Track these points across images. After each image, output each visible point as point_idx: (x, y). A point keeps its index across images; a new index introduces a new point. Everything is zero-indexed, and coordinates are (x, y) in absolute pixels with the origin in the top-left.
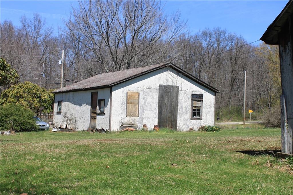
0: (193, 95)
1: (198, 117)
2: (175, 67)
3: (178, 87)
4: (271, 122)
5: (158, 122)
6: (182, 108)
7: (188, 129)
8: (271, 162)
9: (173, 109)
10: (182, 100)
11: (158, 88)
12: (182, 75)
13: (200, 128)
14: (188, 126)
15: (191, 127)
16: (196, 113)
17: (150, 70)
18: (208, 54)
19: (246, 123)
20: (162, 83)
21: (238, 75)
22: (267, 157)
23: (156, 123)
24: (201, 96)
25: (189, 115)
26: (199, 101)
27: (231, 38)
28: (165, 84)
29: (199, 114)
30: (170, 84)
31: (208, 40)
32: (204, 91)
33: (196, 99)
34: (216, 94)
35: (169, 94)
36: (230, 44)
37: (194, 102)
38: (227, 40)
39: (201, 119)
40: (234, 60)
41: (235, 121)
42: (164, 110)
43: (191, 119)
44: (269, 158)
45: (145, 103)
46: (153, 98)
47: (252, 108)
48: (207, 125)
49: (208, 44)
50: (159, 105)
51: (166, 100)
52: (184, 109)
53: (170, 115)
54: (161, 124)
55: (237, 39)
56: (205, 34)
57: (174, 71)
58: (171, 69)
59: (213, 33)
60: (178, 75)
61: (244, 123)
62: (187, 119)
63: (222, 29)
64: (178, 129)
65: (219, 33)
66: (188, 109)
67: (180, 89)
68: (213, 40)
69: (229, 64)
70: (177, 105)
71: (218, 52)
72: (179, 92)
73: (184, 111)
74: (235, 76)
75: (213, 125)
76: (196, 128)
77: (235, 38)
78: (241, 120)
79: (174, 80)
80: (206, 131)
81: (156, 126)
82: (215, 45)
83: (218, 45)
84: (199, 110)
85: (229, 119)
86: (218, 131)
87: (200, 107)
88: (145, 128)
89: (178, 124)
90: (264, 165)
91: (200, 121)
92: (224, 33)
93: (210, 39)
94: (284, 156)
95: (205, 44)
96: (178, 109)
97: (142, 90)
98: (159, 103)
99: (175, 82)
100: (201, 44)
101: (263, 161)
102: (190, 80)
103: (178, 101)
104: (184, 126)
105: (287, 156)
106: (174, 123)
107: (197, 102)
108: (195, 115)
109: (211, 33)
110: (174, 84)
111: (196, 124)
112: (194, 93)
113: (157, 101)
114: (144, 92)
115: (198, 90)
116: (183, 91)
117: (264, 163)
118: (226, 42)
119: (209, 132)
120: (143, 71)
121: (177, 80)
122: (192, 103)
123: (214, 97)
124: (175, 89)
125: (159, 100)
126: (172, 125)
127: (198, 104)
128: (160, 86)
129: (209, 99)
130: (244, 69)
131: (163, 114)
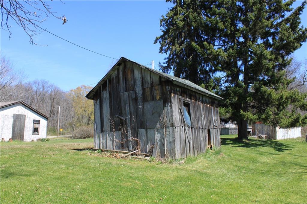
0: (34, 120)
1: (37, 133)
2: (24, 103)
3: (25, 116)
4: (77, 135)
5: (12, 137)
6: (27, 128)
7: (30, 141)
8: (90, 153)
9: (22, 129)
10: (27, 123)
11: (13, 116)
12: (28, 109)
13: (38, 140)
14: (31, 139)
15: (32, 139)
16: (36, 131)
17: (8, 105)
18: (37, 95)
19: (59, 137)
20: (16, 113)
21: (55, 109)
22: (87, 151)
23: (11, 137)
24: (39, 121)
25: (31, 132)
26: (38, 124)
27: (51, 86)
28: (18, 113)
29: (37, 131)
30: (20, 113)
31: (37, 86)
32: (41, 118)
33: (36, 123)
34: (48, 120)
35: (20, 119)
36: (50, 90)
37: (35, 124)
38: (49, 87)
39: (38, 135)
40: (52, 99)
41: (52, 136)
42: (16, 129)
43: (33, 135)
44: (88, 152)
45: (4, 124)
46: (9, 122)
47: (62, 128)
48: (42, 138)
49: (37, 89)
50: (13, 126)
51: (17, 123)
52: (29, 128)
53: (20, 132)
54: (14, 138)
55: (55, 87)
56: (35, 82)
57: (23, 106)
58: (22, 105)
59: (40, 82)
60: (26, 108)
61: (58, 137)
62: (30, 135)
63: (46, 80)
64: (24, 140)
65: (44, 83)
66: (30, 129)
67: (26, 117)
68: (40, 86)
69: (49, 101)
70: (24, 126)
71: (43, 94)
72: (26, 118)
73: (28, 129)
74: (52, 109)
75: (45, 138)
76: (35, 140)
77: (54, 86)
78: (56, 135)
79: (23, 111)
80: (42, 141)
81: (10, 139)
82: (41, 90)
83: (43, 90)
84: (37, 129)
85: (49, 135)
86: (48, 141)
87: (38, 127)
88: (3, 140)
89: (24, 138)
90: (87, 154)
91: (37, 135)
92: (47, 83)
93: (38, 86)
94: (95, 150)
95: (35, 89)
96: (25, 129)
97: (2, 117)
98: (13, 125)
99: (24, 113)
100: (32, 88)
101: (87, 152)
102: (33, 111)
103: (25, 124)
104: (28, 139)
105: (97, 150)
106: (22, 137)
107: (36, 124)
108: (35, 132)
109: (39, 82)
110: (23, 113)
111: (35, 137)
112: (35, 119)
113: (12, 124)
114: (3, 118)
115: (37, 117)
116: (28, 118)
117: (87, 153)
118: (48, 89)
119: (43, 142)
120: (3, 105)
121: (25, 112)
122: (34, 125)
123: (46, 122)
124: (24, 117)
125: (13, 123)
126: (21, 138)
127: (37, 126)
128: (14, 115)
129: (43, 123)
130: (58, 105)
131: (15, 131)
